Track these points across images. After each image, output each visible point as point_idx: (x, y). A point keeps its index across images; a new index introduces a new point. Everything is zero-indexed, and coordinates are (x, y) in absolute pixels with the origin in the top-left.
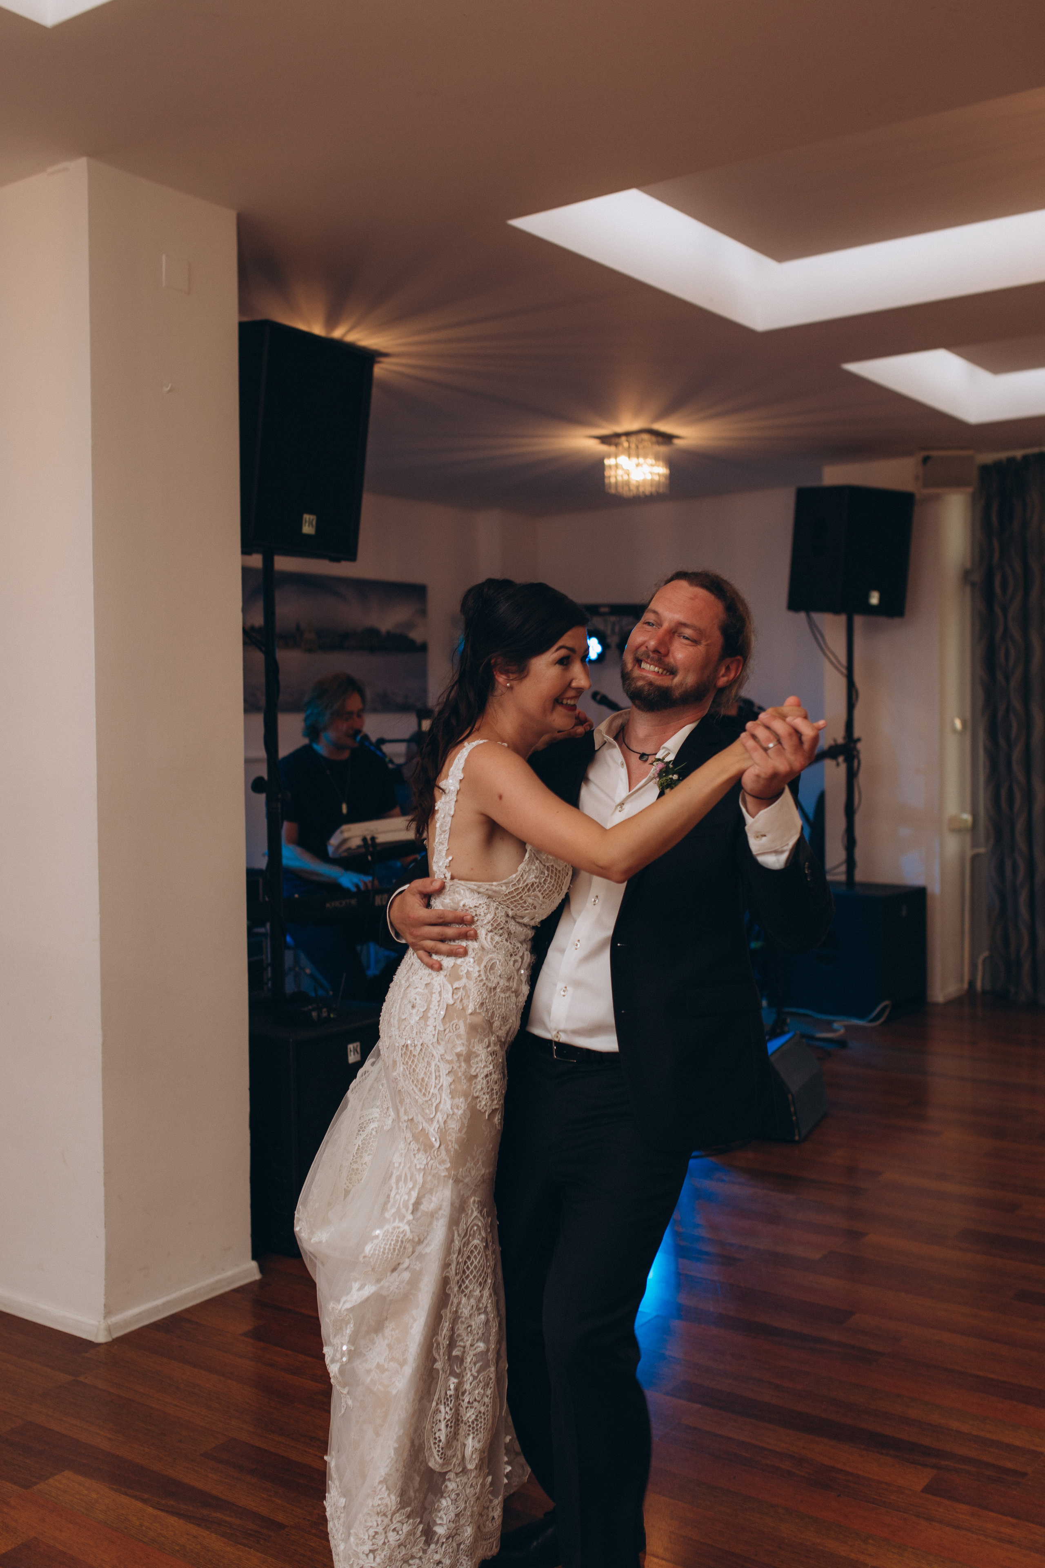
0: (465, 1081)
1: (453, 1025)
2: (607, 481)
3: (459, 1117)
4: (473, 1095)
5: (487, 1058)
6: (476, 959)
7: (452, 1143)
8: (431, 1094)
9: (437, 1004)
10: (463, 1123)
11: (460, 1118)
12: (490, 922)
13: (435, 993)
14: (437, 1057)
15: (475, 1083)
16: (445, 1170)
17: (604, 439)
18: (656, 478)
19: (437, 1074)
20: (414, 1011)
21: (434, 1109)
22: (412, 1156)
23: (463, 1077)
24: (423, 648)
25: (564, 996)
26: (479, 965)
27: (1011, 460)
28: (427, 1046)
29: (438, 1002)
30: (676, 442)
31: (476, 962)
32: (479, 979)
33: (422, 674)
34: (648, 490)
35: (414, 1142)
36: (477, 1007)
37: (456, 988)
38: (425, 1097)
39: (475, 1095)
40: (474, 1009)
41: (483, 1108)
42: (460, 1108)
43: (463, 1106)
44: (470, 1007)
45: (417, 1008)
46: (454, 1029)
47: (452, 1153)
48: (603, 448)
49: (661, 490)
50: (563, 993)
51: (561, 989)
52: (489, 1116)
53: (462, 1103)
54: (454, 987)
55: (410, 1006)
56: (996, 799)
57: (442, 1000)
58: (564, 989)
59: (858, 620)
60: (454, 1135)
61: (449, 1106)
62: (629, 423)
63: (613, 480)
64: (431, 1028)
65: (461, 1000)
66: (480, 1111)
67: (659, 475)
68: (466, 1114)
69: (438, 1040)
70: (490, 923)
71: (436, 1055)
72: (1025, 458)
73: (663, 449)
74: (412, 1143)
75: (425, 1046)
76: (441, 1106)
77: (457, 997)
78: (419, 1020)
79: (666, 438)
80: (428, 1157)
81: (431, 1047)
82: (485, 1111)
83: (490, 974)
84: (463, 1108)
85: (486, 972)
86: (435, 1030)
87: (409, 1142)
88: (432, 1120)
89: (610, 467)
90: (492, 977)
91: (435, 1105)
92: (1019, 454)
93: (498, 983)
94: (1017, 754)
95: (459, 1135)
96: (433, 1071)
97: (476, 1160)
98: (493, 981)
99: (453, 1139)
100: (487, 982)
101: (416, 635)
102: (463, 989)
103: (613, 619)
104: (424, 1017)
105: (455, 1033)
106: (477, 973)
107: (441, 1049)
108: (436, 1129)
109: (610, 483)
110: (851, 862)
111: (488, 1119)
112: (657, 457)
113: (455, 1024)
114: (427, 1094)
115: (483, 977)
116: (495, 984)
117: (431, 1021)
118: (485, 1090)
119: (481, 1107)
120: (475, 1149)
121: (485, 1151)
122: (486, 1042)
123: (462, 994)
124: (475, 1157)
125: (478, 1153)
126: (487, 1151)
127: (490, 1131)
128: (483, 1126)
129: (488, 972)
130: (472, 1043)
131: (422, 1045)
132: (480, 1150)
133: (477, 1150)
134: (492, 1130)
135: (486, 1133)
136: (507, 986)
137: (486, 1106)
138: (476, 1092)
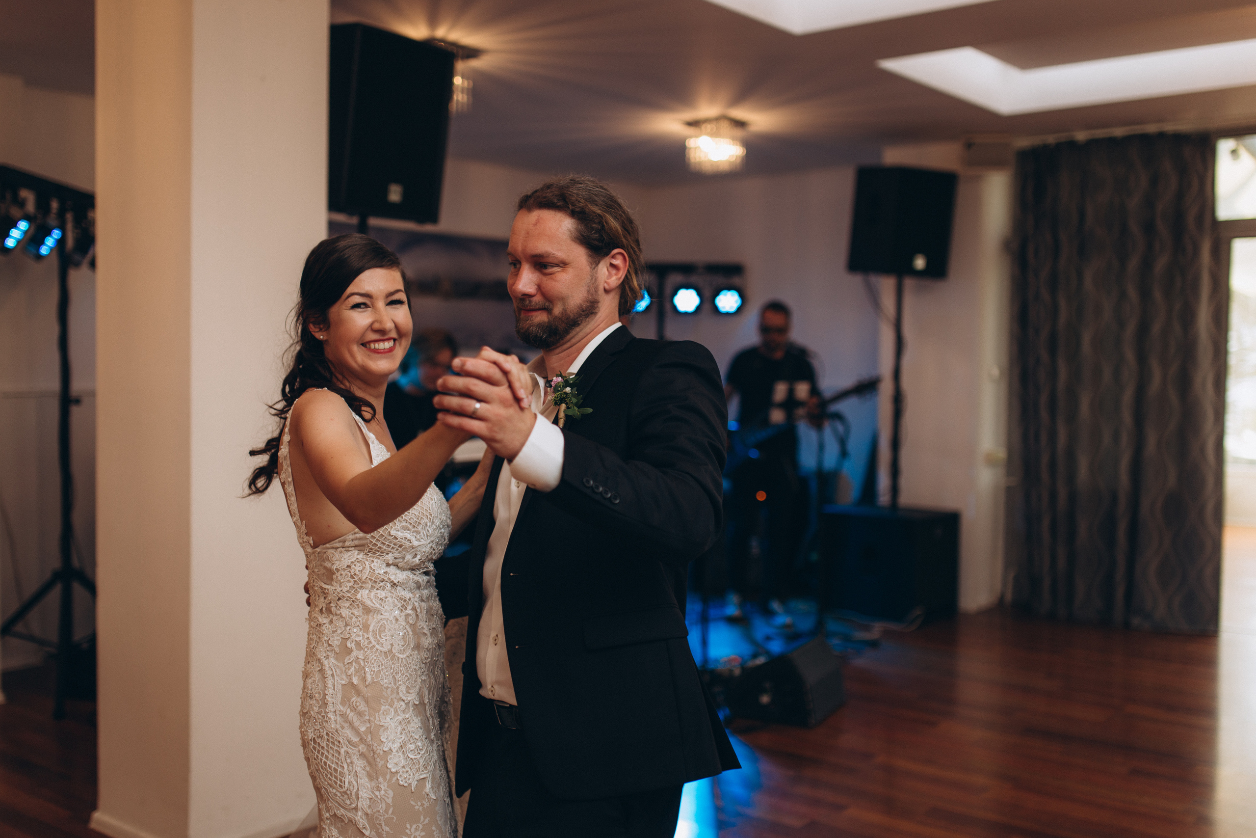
0: (379, 759)
1: (353, 705)
2: (686, 159)
4: (392, 773)
5: (397, 728)
6: (362, 626)
7: (381, 827)
8: (347, 785)
9: (333, 689)
10: (388, 805)
11: (384, 801)
13: (328, 677)
14: (345, 744)
15: (391, 759)
17: (688, 124)
18: (733, 157)
19: (349, 761)
20: (314, 702)
21: (354, 799)
25: (495, 645)
26: (367, 631)
27: (1045, 145)
28: (332, 734)
29: (333, 686)
30: (749, 127)
31: (363, 628)
34: (725, 167)
36: (374, 677)
39: (395, 770)
40: (371, 681)
42: (381, 789)
44: (366, 679)
45: (315, 699)
48: (688, 131)
49: (737, 168)
50: (494, 642)
52: (415, 788)
53: (381, 783)
54: (346, 662)
55: (309, 698)
56: (1025, 437)
57: (337, 683)
59: (909, 283)
60: (381, 819)
61: (368, 792)
62: (707, 110)
63: (693, 160)
64: (331, 716)
65: (356, 675)
66: (403, 785)
67: (735, 154)
68: (389, 795)
69: (341, 726)
71: (343, 742)
73: (739, 133)
75: (330, 734)
76: (361, 794)
77: (351, 672)
78: (320, 710)
79: (740, 124)
81: (336, 735)
82: (410, 785)
83: (380, 637)
84: (384, 788)
86: (336, 716)
88: (356, 808)
89: (691, 147)
90: (382, 640)
91: (354, 793)
93: (392, 645)
94: (1044, 399)
95: (387, 816)
96: (344, 760)
98: (385, 645)
99: (382, 823)
102: (356, 662)
103: (707, 275)
104: (323, 706)
105: (357, 713)
106: (367, 640)
107: (347, 734)
108: (363, 817)
109: (690, 160)
110: (895, 489)
111: (415, 792)
112: (734, 139)
113: (355, 701)
114: (343, 784)
115: (374, 643)
116: (389, 647)
117: (330, 708)
118: (403, 762)
119: (404, 781)
120: (408, 826)
121: (421, 826)
122: (391, 712)
123: (355, 667)
124: (411, 835)
125: (413, 830)
126: (423, 825)
127: (422, 804)
128: (412, 800)
129: (378, 636)
130: (377, 717)
131: (327, 734)
132: (414, 826)
133: (411, 826)
134: (424, 802)
135: (417, 807)
136: (403, 646)
137: (409, 779)
138: (394, 767)
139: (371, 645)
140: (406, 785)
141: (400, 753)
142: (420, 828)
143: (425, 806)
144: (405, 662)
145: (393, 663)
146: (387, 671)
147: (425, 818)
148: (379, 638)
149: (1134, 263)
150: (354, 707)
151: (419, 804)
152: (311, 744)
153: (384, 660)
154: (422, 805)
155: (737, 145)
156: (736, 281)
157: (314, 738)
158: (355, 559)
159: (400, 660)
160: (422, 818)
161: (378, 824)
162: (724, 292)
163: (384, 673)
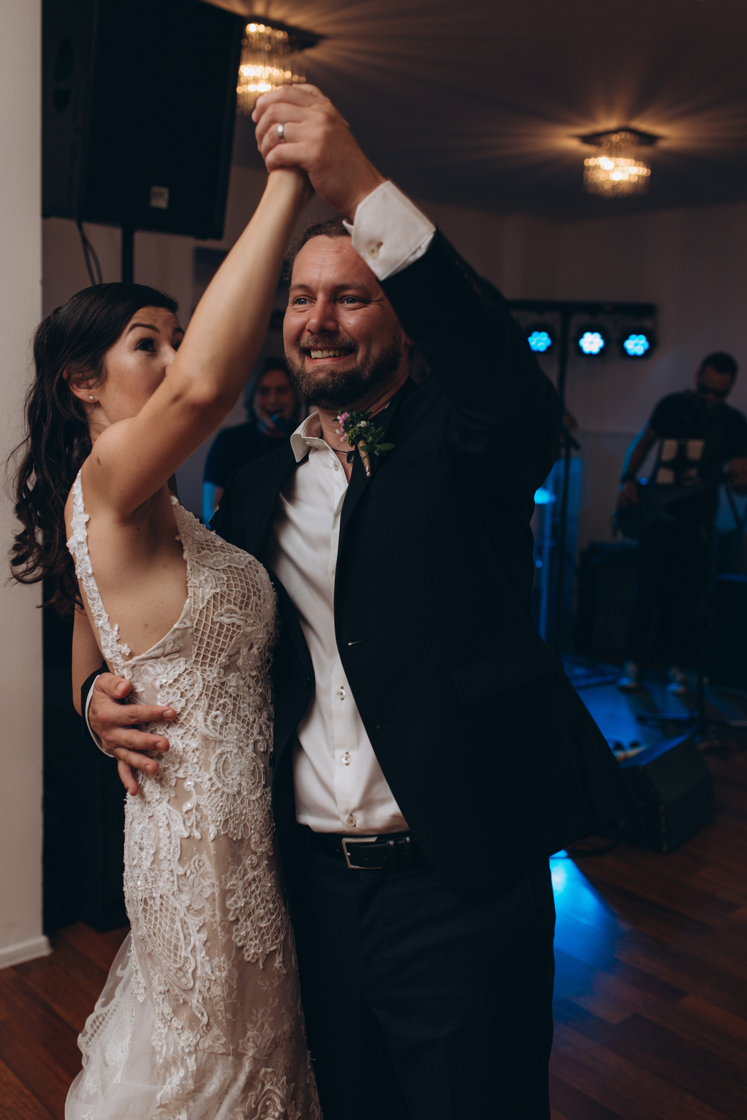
0: (223, 933)
1: (194, 862)
2: (587, 183)
3: (223, 981)
4: (237, 946)
5: (245, 891)
6: (200, 763)
7: (222, 1013)
8: (182, 959)
9: (168, 841)
10: (231, 987)
11: (226, 981)
12: (202, 693)
13: (161, 827)
14: (182, 910)
15: (237, 930)
16: (221, 1046)
17: (585, 139)
18: (635, 179)
19: (186, 932)
20: (144, 854)
21: (191, 978)
22: (176, 1036)
23: (219, 929)
25: (347, 764)
26: (207, 770)
28: (167, 897)
29: (168, 838)
30: (659, 142)
31: (203, 766)
32: (213, 789)
35: (175, 1018)
36: (220, 828)
37: (187, 812)
38: (177, 964)
39: (240, 944)
40: (216, 833)
41: (253, 957)
42: (223, 970)
43: (225, 966)
44: (210, 831)
45: (145, 850)
46: (198, 868)
47: (225, 1024)
49: (640, 191)
50: (345, 762)
51: (343, 757)
52: (263, 964)
53: (224, 962)
54: (184, 810)
55: (137, 848)
57: (173, 835)
58: (345, 755)
60: (222, 1003)
61: (208, 969)
63: (593, 181)
64: (166, 875)
65: (197, 827)
66: (249, 962)
67: (638, 176)
68: (233, 975)
69: (179, 887)
70: (204, 694)
71: (180, 908)
73: (646, 150)
74: (173, 1020)
75: (165, 897)
76: (199, 972)
77: (191, 823)
78: (151, 865)
80: (196, 1035)
81: (172, 898)
82: (258, 960)
83: (225, 776)
84: (227, 968)
85: (219, 777)
86: (173, 875)
87: (170, 1019)
88: (192, 989)
89: (590, 167)
90: (229, 780)
91: (190, 971)
93: (240, 784)
95: (229, 1001)
96: (180, 929)
97: (259, 1024)
98: (232, 785)
99: (223, 1008)
100: (225, 789)
102: (197, 809)
103: (614, 316)
104: (156, 860)
105: (200, 873)
106: (208, 782)
107: (185, 898)
108: (200, 1000)
109: (590, 184)
111: (264, 969)
112: (638, 158)
113: (197, 861)
114: (178, 959)
115: (219, 785)
116: (237, 788)
117: (165, 865)
118: (250, 932)
119: (251, 956)
120: (255, 1012)
121: (269, 1010)
122: (240, 870)
123: (196, 817)
125: (260, 1015)
126: (272, 1008)
128: (259, 980)
129: (222, 775)
130: (222, 879)
131: (161, 897)
132: (261, 1010)
133: (257, 1012)
134: (273, 980)
135: (265, 988)
136: (253, 784)
138: (240, 941)
140: (253, 961)
141: (249, 923)
142: (268, 1013)
143: (275, 985)
144: (257, 805)
145: (242, 808)
146: (236, 820)
147: (274, 1000)
148: (224, 778)
150: (195, 868)
151: (268, 983)
152: (141, 905)
153: (232, 805)
154: (272, 984)
155: (639, 166)
156: (648, 323)
157: (145, 899)
160: (271, 1000)
161: (217, 1010)
162: (633, 337)
163: (233, 822)
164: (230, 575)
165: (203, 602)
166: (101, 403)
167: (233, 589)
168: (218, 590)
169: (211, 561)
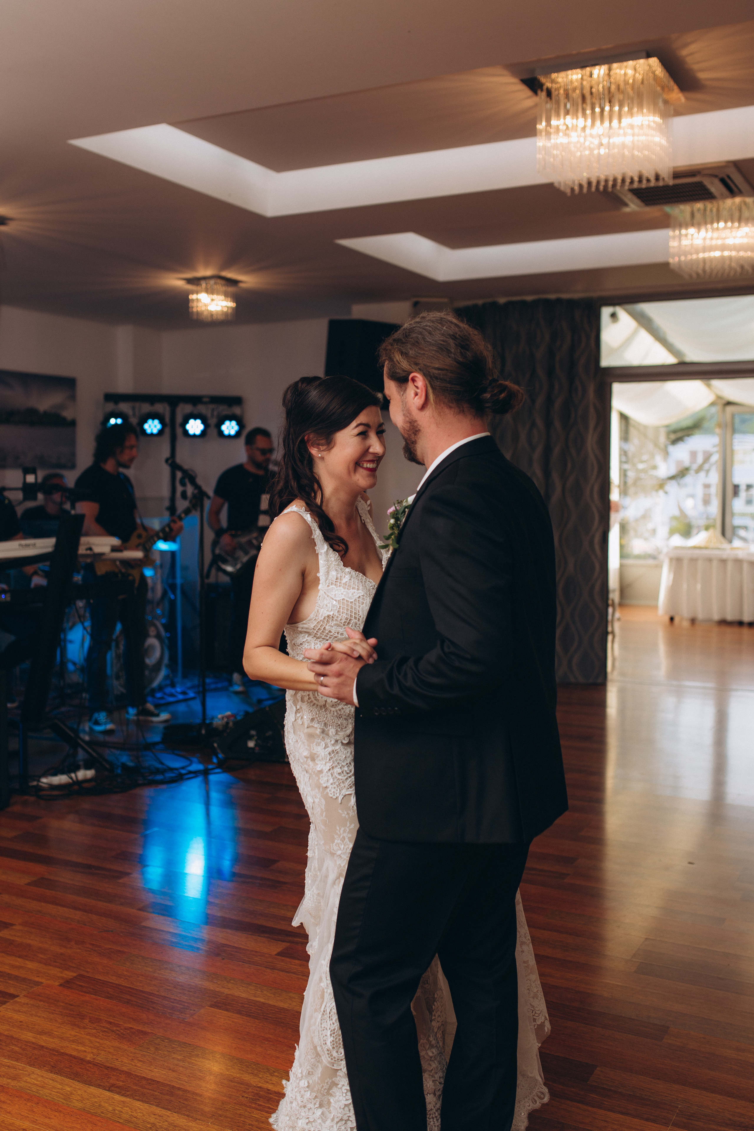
2: (190, 310)
10: (322, 809)
11: (319, 805)
17: (189, 281)
18: (225, 310)
24: (73, 423)
27: (475, 306)
30: (242, 285)
32: (309, 701)
33: (72, 442)
34: (221, 318)
39: (324, 785)
48: (189, 287)
49: (229, 318)
52: (341, 800)
62: (204, 271)
63: (195, 310)
66: (332, 797)
67: (228, 307)
72: (484, 305)
79: (233, 282)
82: (337, 797)
83: (318, 695)
89: (193, 300)
92: (480, 302)
95: (322, 818)
97: (341, 837)
101: (68, 414)
103: (211, 406)
106: (308, 696)
109: (193, 312)
112: (226, 295)
115: (313, 699)
116: (324, 703)
118: (331, 781)
119: (333, 794)
120: (338, 828)
121: (348, 829)
122: (323, 744)
124: (341, 835)
125: (341, 831)
126: (350, 830)
127: (347, 813)
128: (339, 809)
130: (312, 747)
132: (343, 829)
133: (340, 829)
134: (349, 812)
135: (343, 815)
137: (337, 794)
138: (325, 783)
139: (310, 700)
140: (335, 797)
141: (329, 774)
142: (347, 831)
143: (351, 815)
144: (335, 714)
145: (326, 714)
147: (351, 824)
149: (540, 400)
151: (346, 813)
153: (319, 711)
155: (228, 300)
156: (237, 410)
158: (306, 640)
159: (332, 712)
160: (348, 824)
162: (227, 421)
164: (342, 606)
165: (321, 617)
166: (325, 459)
167: (341, 614)
168: (331, 613)
169: (333, 593)
